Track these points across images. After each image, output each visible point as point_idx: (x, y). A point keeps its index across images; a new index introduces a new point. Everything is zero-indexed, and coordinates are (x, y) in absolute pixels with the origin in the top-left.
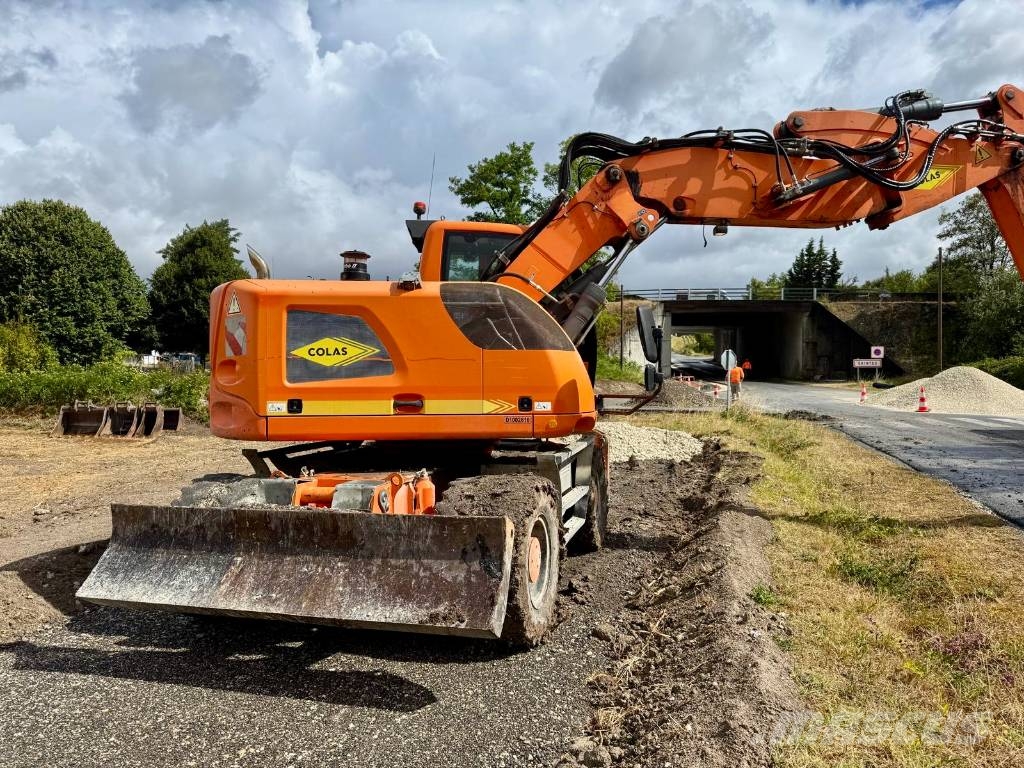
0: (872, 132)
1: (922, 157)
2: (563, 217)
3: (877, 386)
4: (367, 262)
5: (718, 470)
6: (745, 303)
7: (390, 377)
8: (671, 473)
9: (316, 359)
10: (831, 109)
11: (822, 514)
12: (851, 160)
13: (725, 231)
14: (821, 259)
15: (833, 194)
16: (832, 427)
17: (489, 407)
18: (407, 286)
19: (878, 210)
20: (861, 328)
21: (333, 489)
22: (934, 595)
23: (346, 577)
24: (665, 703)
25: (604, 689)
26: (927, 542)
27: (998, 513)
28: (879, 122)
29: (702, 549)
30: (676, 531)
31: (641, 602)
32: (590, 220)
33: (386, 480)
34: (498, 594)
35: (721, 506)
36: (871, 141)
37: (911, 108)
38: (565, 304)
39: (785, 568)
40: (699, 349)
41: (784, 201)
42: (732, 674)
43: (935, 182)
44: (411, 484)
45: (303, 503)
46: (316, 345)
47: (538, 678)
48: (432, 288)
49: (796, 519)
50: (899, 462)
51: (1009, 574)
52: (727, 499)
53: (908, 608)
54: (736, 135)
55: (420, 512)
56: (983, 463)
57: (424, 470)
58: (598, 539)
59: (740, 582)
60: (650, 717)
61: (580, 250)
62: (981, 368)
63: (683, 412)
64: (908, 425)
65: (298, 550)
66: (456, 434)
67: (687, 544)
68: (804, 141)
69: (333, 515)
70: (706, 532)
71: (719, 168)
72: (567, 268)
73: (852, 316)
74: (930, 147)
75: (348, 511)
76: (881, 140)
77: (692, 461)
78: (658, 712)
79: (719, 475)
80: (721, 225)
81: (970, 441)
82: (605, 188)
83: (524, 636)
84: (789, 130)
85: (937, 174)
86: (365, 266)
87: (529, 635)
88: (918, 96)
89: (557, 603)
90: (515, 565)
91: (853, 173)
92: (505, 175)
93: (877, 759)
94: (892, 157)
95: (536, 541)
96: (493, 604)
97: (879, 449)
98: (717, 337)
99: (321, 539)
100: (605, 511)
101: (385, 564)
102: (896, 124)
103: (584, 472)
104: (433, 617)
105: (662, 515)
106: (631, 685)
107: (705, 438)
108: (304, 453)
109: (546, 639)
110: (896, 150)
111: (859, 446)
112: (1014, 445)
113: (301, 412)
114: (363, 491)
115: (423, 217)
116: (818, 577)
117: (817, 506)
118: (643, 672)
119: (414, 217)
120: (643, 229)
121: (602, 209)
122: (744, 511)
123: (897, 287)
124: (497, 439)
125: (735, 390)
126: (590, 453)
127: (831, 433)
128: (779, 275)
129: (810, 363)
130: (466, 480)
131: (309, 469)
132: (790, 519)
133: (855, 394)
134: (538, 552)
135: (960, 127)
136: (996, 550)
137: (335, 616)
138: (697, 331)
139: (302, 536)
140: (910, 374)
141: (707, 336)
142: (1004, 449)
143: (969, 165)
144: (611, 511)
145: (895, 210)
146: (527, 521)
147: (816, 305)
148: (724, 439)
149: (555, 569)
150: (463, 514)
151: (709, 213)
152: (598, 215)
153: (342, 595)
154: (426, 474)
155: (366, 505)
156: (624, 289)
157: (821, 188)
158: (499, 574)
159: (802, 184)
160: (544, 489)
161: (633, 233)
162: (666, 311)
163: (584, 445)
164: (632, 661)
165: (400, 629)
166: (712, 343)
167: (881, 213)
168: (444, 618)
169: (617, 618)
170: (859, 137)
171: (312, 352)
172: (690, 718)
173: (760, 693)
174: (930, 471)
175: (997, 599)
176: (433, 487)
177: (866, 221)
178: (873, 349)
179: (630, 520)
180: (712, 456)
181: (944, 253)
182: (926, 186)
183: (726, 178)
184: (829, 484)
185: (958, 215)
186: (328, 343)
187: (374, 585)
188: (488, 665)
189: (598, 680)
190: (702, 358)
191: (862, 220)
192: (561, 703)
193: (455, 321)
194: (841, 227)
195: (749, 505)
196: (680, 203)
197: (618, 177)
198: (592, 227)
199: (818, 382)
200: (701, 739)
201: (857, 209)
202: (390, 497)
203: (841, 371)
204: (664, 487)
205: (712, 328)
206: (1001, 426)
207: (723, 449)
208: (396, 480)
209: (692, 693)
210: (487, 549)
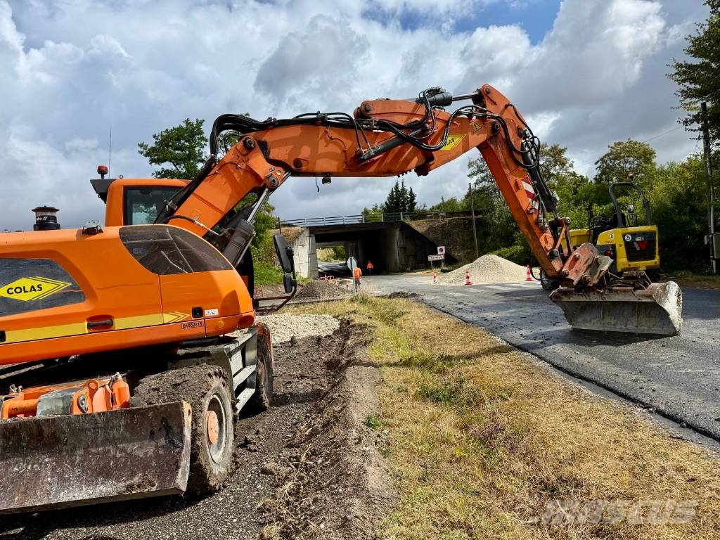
0: (413, 114)
1: (443, 129)
2: (216, 173)
3: (444, 271)
4: (57, 214)
5: (348, 339)
6: (360, 225)
7: (82, 304)
8: (319, 344)
9: (15, 296)
10: (388, 99)
11: (410, 359)
12: (402, 132)
13: (330, 181)
14: (404, 194)
15: (394, 154)
16: (418, 301)
17: (168, 318)
18: (91, 231)
19: (421, 163)
20: (431, 236)
21: (37, 400)
22: (475, 401)
23: (53, 469)
24: (308, 512)
25: (269, 510)
26: (470, 368)
27: (510, 344)
28: (415, 108)
29: (335, 395)
30: (322, 386)
31: (296, 441)
32: (236, 175)
33: (84, 386)
34: (181, 460)
35: (349, 363)
36: (413, 120)
37: (434, 99)
38: (224, 236)
39: (387, 399)
40: (336, 257)
41: (364, 160)
42: (351, 481)
43: (452, 145)
44: (107, 387)
45: (10, 416)
46: (14, 285)
47: (220, 513)
48: (113, 232)
49: (395, 364)
50: (456, 319)
51: (515, 381)
52: (352, 357)
53: (460, 413)
54: (329, 117)
55: (117, 407)
56: (501, 314)
57: (118, 373)
58: (266, 402)
59: (357, 415)
60: (299, 524)
61: (231, 197)
62: (499, 255)
63: (326, 301)
64: (460, 295)
65: (8, 455)
66: (144, 342)
67: (327, 393)
68: (372, 121)
69: (37, 422)
70: (339, 383)
71: (321, 138)
72: (223, 209)
73: (425, 229)
74: (447, 123)
75: (51, 416)
76: (418, 119)
77: (333, 334)
78: (304, 519)
79: (349, 342)
80: (327, 177)
81: (494, 299)
82: (244, 153)
83: (208, 485)
84: (363, 113)
85: (452, 139)
86: (54, 218)
87: (212, 483)
88: (437, 91)
89: (234, 455)
90: (195, 435)
91: (404, 140)
92: (182, 141)
93: (439, 518)
94: (425, 130)
95: (213, 414)
96: (178, 468)
97: (444, 312)
98: (346, 248)
99: (29, 442)
100: (271, 380)
101: (87, 452)
102: (425, 108)
103: (251, 355)
104: (130, 487)
105: (313, 375)
106: (288, 503)
107: (341, 318)
108: (13, 374)
109: (226, 483)
110: (427, 125)
111: (433, 310)
112: (518, 300)
113: (4, 340)
114: (63, 399)
115: (106, 177)
116: (407, 402)
117: (408, 353)
118: (295, 493)
119: (99, 177)
120: (274, 181)
121: (244, 167)
122: (362, 365)
123: (448, 208)
124: (182, 341)
125: (357, 282)
126: (255, 340)
127: (416, 304)
128: (379, 205)
129: (403, 260)
130: (153, 376)
131: (17, 386)
132: (391, 365)
133: (430, 277)
134: (216, 421)
135: (462, 110)
136: (508, 367)
137: (45, 502)
138: (334, 245)
139: (11, 443)
140: (461, 261)
141: (340, 247)
142: (514, 303)
143: (470, 134)
144: (276, 380)
145: (431, 163)
146: (202, 400)
147: (403, 223)
148: (352, 316)
149: (231, 430)
150: (151, 403)
151: (318, 169)
152: (242, 172)
153: (50, 484)
154: (120, 377)
155: (67, 409)
156: (281, 220)
157: (386, 151)
158: (180, 445)
159: (374, 149)
160: (216, 374)
161: (268, 183)
162: (310, 233)
163: (250, 336)
164: (288, 486)
165: (102, 501)
166: (343, 252)
167: (423, 165)
168: (139, 486)
169: (279, 456)
170: (405, 117)
171: (10, 291)
172: (324, 519)
173: (368, 491)
174: (473, 323)
175: (509, 398)
176: (127, 386)
177: (415, 171)
178: (439, 248)
179: (290, 383)
180: (346, 329)
181: (473, 186)
182: (447, 148)
183: (326, 146)
184: (415, 338)
185: (478, 162)
186: (24, 282)
187: (78, 471)
188: (181, 513)
189: (264, 505)
190: (337, 263)
191: (413, 170)
192: (237, 529)
193: (135, 256)
194: (401, 175)
195: (366, 360)
196: (298, 162)
197: (252, 145)
198: (238, 180)
199: (409, 272)
200: (330, 533)
201: (408, 163)
202: (88, 399)
203: (420, 264)
204: (314, 355)
205: (342, 242)
206: (510, 289)
207: (352, 323)
208: (93, 386)
209: (326, 500)
210: (170, 428)
